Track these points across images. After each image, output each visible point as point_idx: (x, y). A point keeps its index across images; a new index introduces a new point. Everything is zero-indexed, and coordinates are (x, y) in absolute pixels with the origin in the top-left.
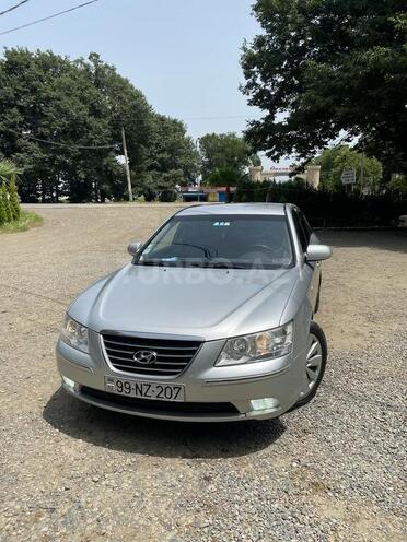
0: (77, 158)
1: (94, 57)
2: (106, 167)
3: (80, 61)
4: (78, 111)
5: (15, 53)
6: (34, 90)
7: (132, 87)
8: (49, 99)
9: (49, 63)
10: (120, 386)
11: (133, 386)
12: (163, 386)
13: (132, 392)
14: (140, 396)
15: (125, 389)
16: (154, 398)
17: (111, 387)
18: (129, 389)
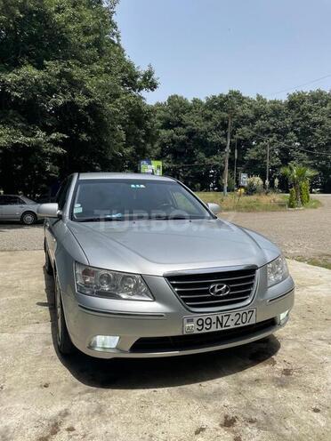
6: (306, 118)
8: (316, 123)
9: (318, 97)
10: (201, 323)
11: (214, 320)
12: (241, 313)
13: (214, 326)
14: (220, 329)
15: (205, 326)
16: (232, 327)
17: (191, 328)
18: (210, 324)
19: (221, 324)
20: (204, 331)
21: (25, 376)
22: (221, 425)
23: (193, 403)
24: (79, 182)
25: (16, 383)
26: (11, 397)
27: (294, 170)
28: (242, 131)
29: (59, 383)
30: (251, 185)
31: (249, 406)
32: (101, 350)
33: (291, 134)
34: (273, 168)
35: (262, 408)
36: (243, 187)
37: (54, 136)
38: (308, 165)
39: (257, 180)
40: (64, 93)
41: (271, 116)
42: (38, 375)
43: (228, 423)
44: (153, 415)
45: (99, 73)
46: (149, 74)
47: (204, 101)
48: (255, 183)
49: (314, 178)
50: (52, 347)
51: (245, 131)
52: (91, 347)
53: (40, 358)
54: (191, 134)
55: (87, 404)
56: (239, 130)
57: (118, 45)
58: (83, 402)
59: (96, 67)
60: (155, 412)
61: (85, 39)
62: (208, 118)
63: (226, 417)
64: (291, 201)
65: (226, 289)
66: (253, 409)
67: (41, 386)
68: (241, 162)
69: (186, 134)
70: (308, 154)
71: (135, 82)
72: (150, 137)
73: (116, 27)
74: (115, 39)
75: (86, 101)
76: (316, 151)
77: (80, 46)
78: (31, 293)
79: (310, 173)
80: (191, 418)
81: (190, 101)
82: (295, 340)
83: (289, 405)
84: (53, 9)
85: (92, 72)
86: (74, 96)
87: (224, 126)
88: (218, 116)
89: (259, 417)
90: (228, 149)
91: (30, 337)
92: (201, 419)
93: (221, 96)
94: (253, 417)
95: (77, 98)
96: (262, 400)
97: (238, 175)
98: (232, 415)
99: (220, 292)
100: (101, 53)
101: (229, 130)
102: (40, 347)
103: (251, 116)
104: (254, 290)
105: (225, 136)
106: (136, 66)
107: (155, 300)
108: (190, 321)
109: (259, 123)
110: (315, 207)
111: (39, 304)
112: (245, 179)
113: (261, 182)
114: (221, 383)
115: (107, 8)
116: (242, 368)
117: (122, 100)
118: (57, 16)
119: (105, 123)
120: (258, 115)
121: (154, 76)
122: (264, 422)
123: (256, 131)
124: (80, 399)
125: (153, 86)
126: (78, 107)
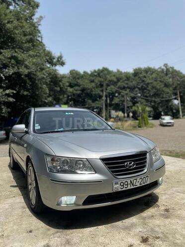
0: (159, 103)
1: (166, 65)
2: (170, 106)
3: (160, 68)
4: (160, 86)
5: (136, 69)
6: (143, 81)
7: (181, 73)
8: (148, 84)
9: (148, 70)
10: (122, 185)
11: (129, 182)
12: (142, 177)
13: (129, 186)
14: (132, 187)
15: (125, 186)
16: (139, 186)
17: (117, 187)
18: (127, 185)
19: (133, 185)
20: (124, 189)
21: (15, 227)
22: (141, 242)
23: (121, 232)
24: (35, 113)
25: (12, 232)
26: (10, 240)
27: (139, 108)
28: (111, 88)
29: (38, 229)
30: (117, 116)
31: (152, 230)
32: (66, 205)
33: (137, 89)
34: (128, 107)
35: (160, 230)
36: (113, 118)
37: (8, 92)
38: (146, 105)
39: (120, 114)
40: (13, 67)
41: (125, 80)
42: (24, 226)
43: (145, 240)
44: (100, 241)
45: (33, 56)
46: (61, 57)
47: (89, 73)
48: (120, 116)
49: (150, 112)
50: (27, 210)
51: (112, 88)
52: (59, 204)
53: (22, 217)
54: (83, 90)
55: (59, 239)
56: (109, 87)
57: (41, 42)
58: (56, 238)
59: (31, 53)
60: (101, 239)
61: (24, 39)
62: (92, 81)
63: (142, 237)
64: (139, 124)
65: (134, 165)
66: (155, 232)
67: (27, 232)
68: (111, 105)
69: (81, 90)
70: (145, 99)
71: (53, 62)
72: (62, 92)
73: (40, 33)
74: (40, 39)
75: (26, 71)
76: (149, 98)
77: (22, 42)
78: (5, 181)
79: (148, 109)
80: (123, 240)
81: (82, 72)
82: (165, 194)
83: (174, 227)
84: (6, 21)
85: (29, 55)
86: (19, 69)
87: (101, 86)
88: (97, 80)
89: (161, 235)
90: (104, 98)
91: (12, 205)
92: (129, 240)
93: (99, 70)
94: (157, 236)
95: (21, 70)
96: (159, 226)
97: (110, 112)
98: (145, 236)
99: (131, 166)
100: (33, 46)
101: (104, 88)
102: (20, 210)
103: (115, 80)
104: (147, 164)
105: (102, 91)
106: (53, 53)
107: (96, 173)
108: (116, 183)
109: (119, 84)
110: (152, 127)
111: (11, 186)
112: (114, 113)
113: (123, 115)
114: (133, 220)
115: (36, 22)
116: (142, 211)
117: (47, 71)
118: (9, 26)
119: (37, 84)
120: (119, 80)
121: (63, 59)
122: (164, 237)
123: (118, 88)
124: (54, 237)
125: (63, 64)
126: (21, 75)
